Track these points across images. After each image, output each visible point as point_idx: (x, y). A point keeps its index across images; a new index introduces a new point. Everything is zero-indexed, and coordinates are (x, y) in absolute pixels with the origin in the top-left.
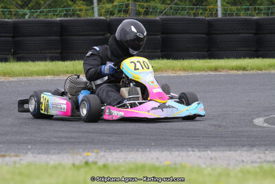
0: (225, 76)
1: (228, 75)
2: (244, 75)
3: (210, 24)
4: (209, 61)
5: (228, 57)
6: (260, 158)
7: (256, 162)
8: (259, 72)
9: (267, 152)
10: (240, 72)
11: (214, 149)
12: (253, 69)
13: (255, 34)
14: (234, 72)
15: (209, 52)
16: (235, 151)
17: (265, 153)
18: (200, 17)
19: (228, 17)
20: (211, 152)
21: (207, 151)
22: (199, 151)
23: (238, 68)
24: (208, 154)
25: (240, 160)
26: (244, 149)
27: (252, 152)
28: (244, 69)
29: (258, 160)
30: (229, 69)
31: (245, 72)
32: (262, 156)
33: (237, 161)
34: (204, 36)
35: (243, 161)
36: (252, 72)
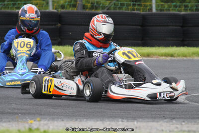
0: (155, 61)
1: (158, 60)
2: (172, 61)
3: (144, 17)
4: (143, 48)
5: (159, 45)
6: (177, 128)
7: (173, 131)
8: (185, 58)
9: (183, 123)
10: (169, 58)
11: (141, 120)
12: (179, 56)
13: (182, 27)
14: (163, 58)
15: (143, 41)
16: (158, 122)
17: (181, 124)
18: (136, 12)
19: (159, 12)
20: (137, 123)
21: (134, 121)
22: (128, 121)
23: (166, 55)
24: (134, 124)
25: (160, 129)
26: (165, 120)
27: (171, 123)
28: (172, 56)
29: (176, 130)
30: (159, 56)
31: (173, 58)
32: (179, 126)
33: (157, 130)
34: (139, 27)
35: (162, 130)
36: (178, 58)
